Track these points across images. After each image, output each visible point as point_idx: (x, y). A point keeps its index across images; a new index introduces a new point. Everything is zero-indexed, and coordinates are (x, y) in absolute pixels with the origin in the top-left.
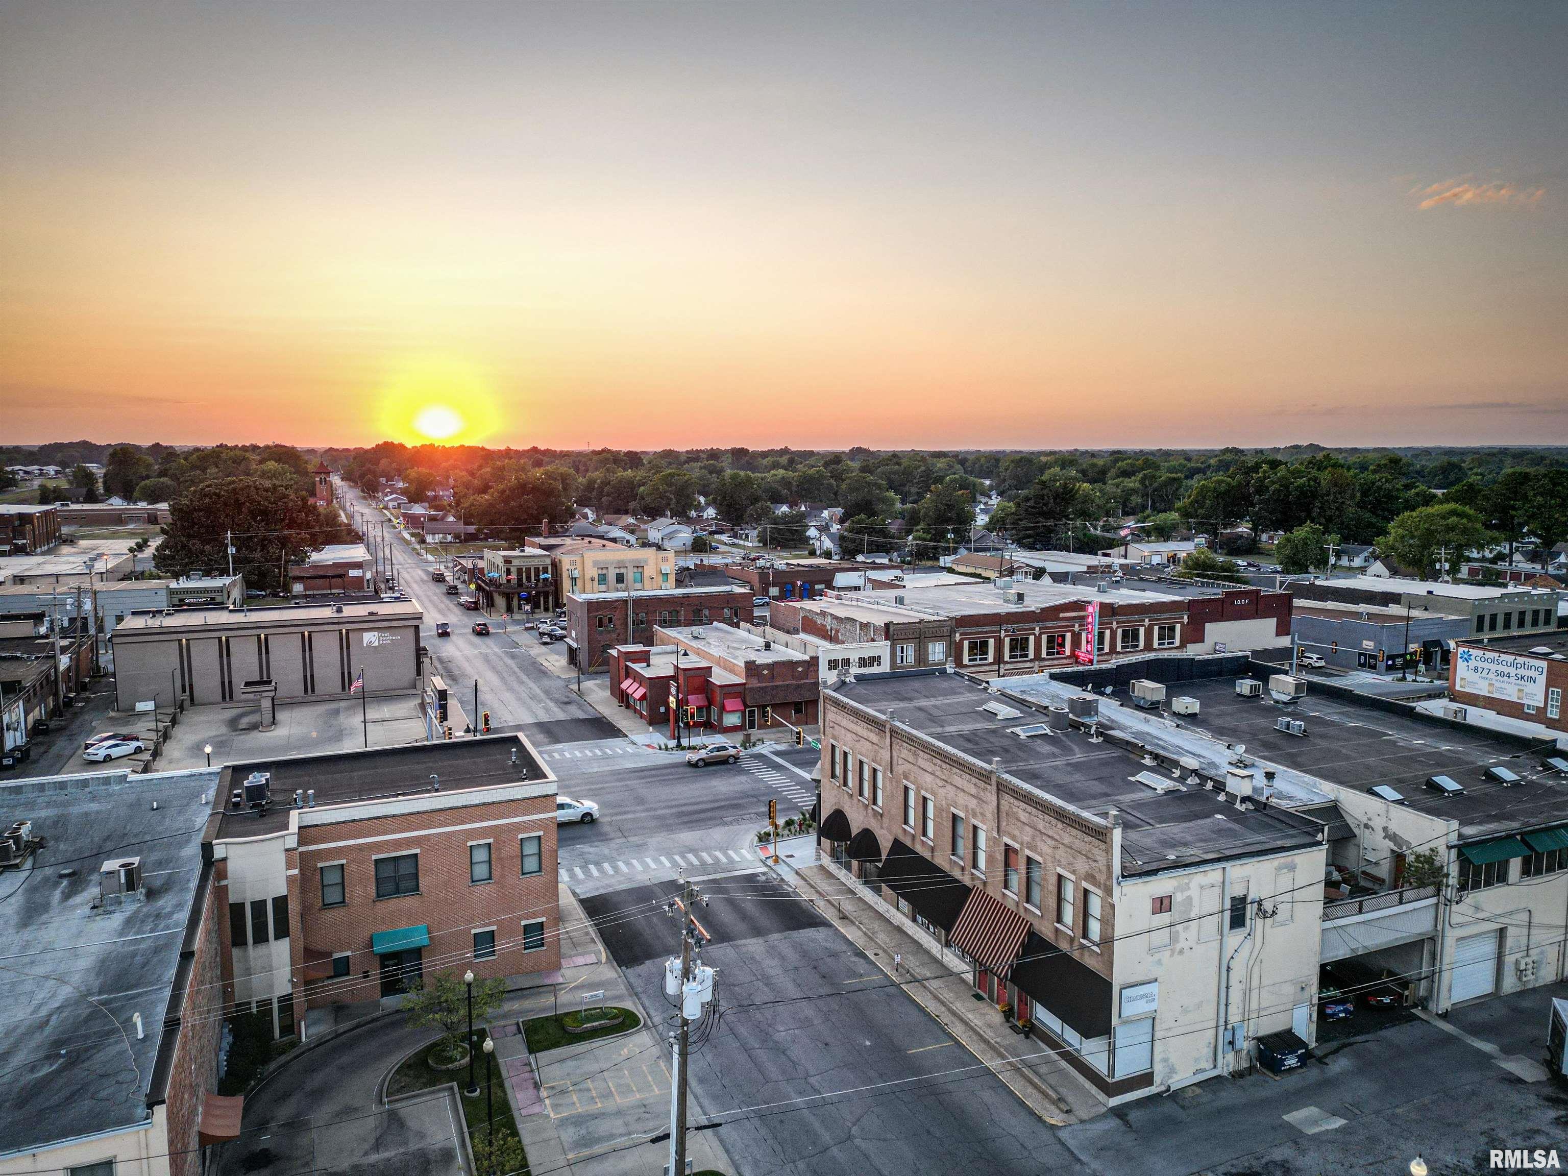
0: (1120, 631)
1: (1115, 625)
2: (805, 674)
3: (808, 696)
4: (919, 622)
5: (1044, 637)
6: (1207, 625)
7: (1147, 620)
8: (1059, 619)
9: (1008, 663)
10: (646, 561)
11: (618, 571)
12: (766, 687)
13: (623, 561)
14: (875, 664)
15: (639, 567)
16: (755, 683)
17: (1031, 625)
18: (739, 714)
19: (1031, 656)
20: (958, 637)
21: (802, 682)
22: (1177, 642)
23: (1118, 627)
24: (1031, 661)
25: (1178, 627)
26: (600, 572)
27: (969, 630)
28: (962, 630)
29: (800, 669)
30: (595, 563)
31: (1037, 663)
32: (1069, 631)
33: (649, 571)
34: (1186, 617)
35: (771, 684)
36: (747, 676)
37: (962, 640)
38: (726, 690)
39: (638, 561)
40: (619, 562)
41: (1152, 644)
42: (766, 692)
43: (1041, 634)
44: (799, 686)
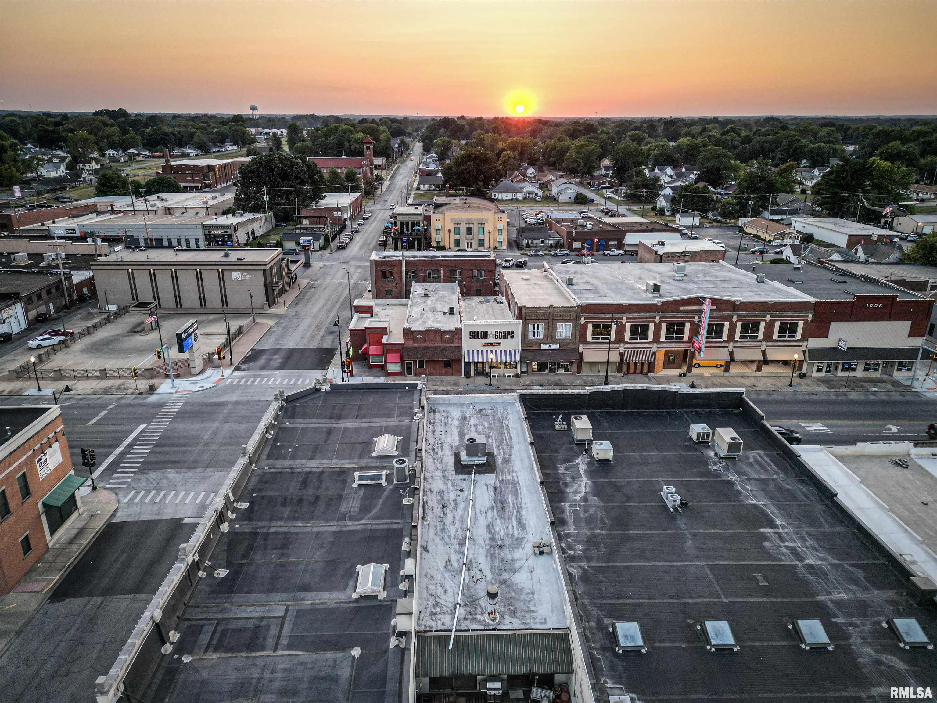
0: (739, 324)
1: (735, 319)
2: (451, 341)
3: (451, 357)
4: (549, 308)
5: (664, 326)
6: (832, 324)
7: (768, 316)
8: (679, 311)
9: (627, 343)
10: (487, 220)
11: (468, 226)
12: (419, 347)
13: (471, 220)
14: (509, 336)
15: (482, 224)
16: (410, 344)
17: (652, 315)
18: (400, 364)
19: (650, 338)
20: (583, 321)
21: (448, 345)
22: (799, 336)
23: (738, 321)
24: (650, 343)
25: (801, 324)
26: (456, 226)
27: (593, 316)
28: (586, 315)
29: (447, 336)
30: (452, 220)
31: (655, 344)
32: (689, 321)
33: (489, 227)
34: (810, 316)
35: (424, 345)
36: (405, 339)
37: (586, 324)
38: (388, 347)
39: (482, 219)
40: (468, 220)
41: (772, 337)
42: (418, 351)
43: (660, 323)
44: (445, 349)
